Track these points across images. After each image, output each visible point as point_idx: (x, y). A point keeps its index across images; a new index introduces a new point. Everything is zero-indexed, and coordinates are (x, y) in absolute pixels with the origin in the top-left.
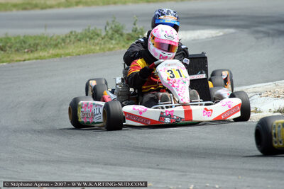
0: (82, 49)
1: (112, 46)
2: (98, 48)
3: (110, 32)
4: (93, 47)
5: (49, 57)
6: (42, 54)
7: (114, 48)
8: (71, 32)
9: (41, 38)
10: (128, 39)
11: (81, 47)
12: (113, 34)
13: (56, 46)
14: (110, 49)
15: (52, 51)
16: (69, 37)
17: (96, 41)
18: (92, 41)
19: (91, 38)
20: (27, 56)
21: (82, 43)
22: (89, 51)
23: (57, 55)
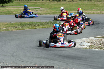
2: (51, 26)
4: (50, 26)
6: (40, 27)
9: (39, 22)
13: (43, 25)
15: (42, 26)
16: (46, 23)
17: (51, 24)
20: (36, 27)
21: (48, 25)
23: (43, 28)
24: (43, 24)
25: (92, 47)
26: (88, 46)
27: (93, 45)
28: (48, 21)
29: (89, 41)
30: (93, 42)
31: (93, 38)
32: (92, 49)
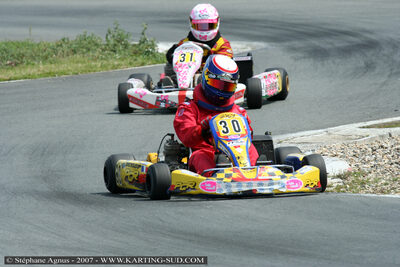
0: (80, 65)
1: (116, 63)
2: (98, 64)
3: (112, 42)
4: (93, 63)
5: (40, 75)
6: (30, 70)
7: (118, 65)
8: (63, 40)
9: (25, 44)
10: (135, 53)
11: (78, 62)
12: (115, 45)
13: (45, 59)
14: (114, 67)
15: (43, 67)
16: (61, 45)
17: (96, 54)
18: (91, 54)
19: (89, 50)
20: (12, 74)
21: (78, 56)
22: (89, 69)
23: (50, 73)
24: (47, 54)
25: (363, 184)
26: (339, 176)
27: (366, 167)
28: (73, 35)
29: (338, 145)
30: (364, 152)
31: (353, 129)
32: (363, 194)
